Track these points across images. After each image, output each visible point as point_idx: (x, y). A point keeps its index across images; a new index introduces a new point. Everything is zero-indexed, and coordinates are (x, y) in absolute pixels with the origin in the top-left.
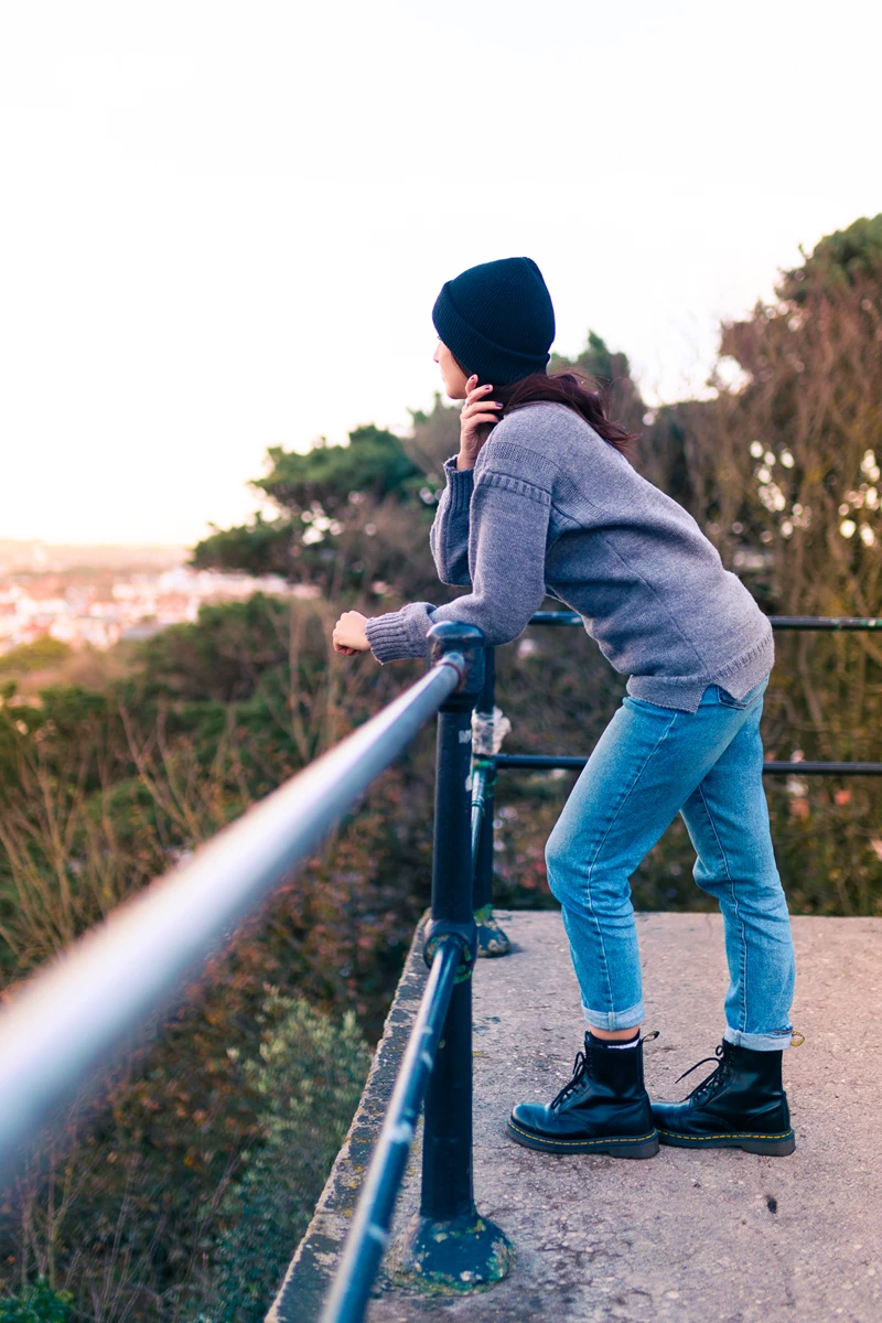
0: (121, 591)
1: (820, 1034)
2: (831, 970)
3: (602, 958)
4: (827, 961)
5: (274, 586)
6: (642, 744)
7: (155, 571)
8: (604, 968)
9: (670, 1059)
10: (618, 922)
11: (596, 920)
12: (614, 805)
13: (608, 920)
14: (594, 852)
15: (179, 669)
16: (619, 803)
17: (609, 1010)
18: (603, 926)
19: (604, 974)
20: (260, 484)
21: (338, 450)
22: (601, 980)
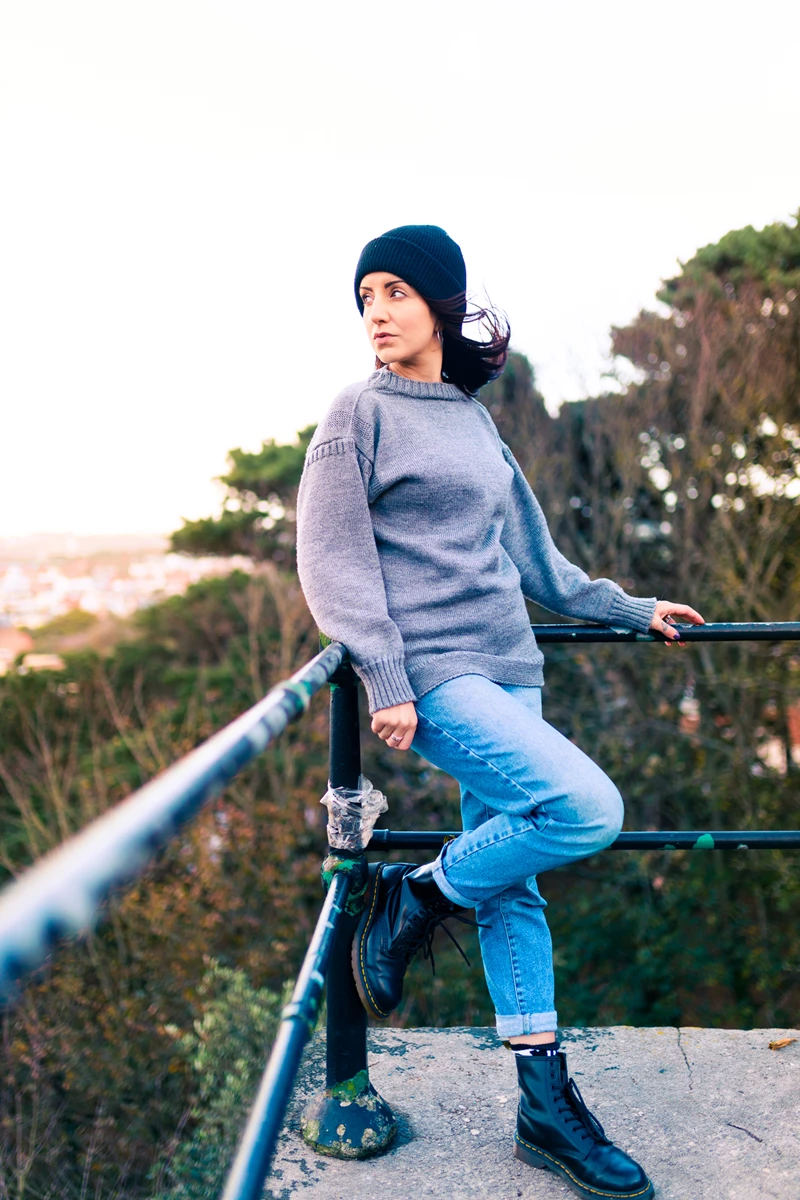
0: (137, 569)
15: (174, 634)
20: (224, 479)
21: (288, 449)
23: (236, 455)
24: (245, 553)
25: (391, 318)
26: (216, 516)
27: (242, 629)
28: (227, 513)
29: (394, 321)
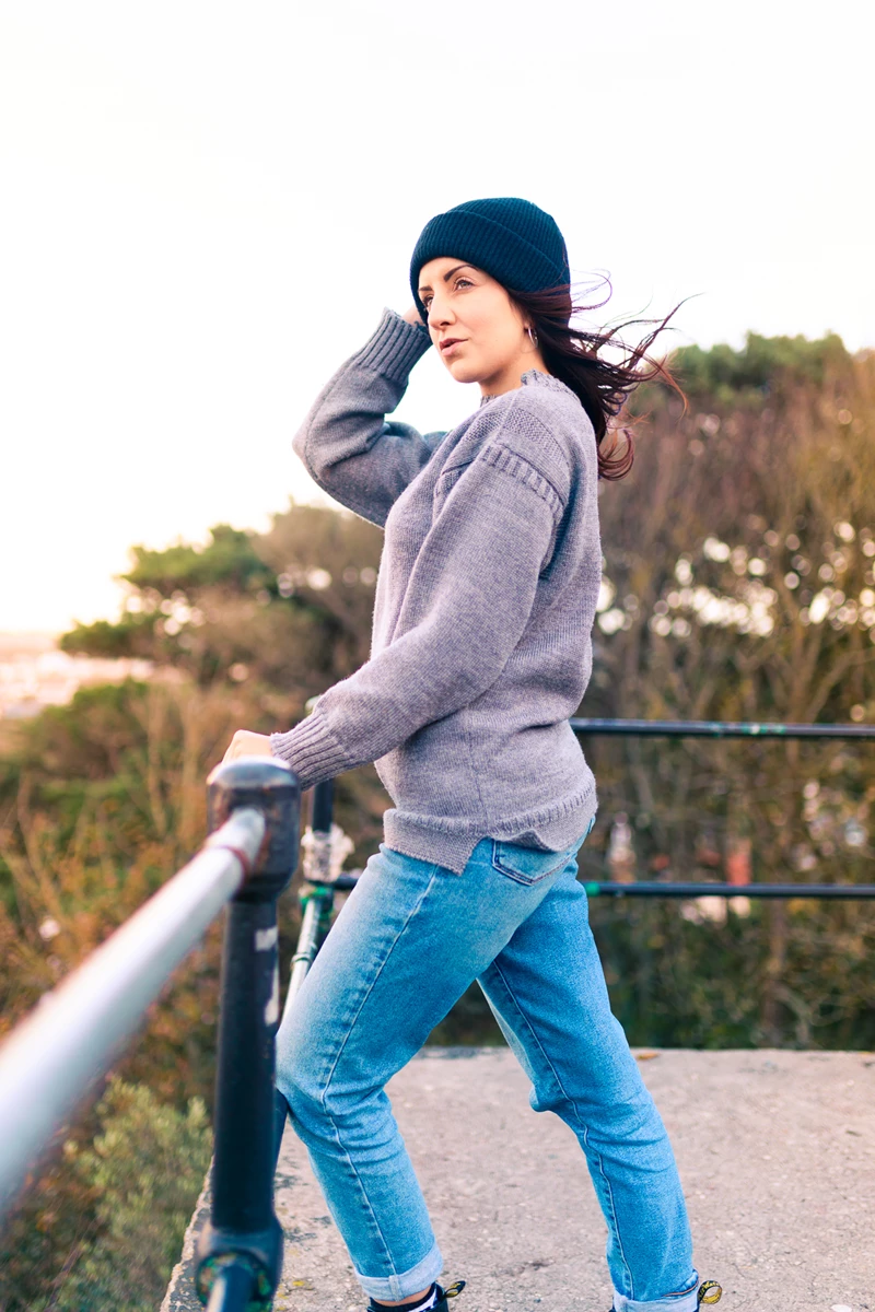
1: (718, 1233)
2: (714, 1129)
3: (366, 1207)
4: (707, 1115)
5: (139, 670)
6: (388, 922)
7: (33, 653)
8: (371, 1220)
9: (542, 1282)
10: (378, 1154)
11: (347, 1158)
12: (352, 1005)
13: (365, 1153)
14: (327, 1070)
15: (55, 747)
16: (358, 1002)
17: (388, 1273)
18: (359, 1164)
19: (374, 1228)
20: (125, 578)
22: (371, 1236)
23: (139, 551)
24: (146, 656)
25: (457, 318)
26: (114, 619)
27: (142, 740)
28: (128, 616)
29: (461, 322)
